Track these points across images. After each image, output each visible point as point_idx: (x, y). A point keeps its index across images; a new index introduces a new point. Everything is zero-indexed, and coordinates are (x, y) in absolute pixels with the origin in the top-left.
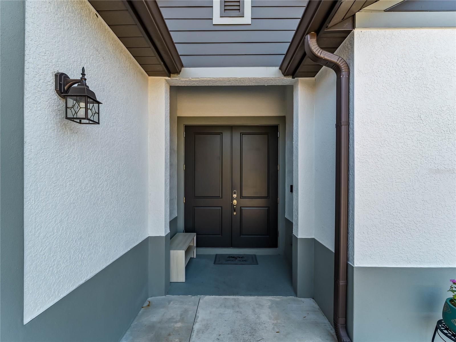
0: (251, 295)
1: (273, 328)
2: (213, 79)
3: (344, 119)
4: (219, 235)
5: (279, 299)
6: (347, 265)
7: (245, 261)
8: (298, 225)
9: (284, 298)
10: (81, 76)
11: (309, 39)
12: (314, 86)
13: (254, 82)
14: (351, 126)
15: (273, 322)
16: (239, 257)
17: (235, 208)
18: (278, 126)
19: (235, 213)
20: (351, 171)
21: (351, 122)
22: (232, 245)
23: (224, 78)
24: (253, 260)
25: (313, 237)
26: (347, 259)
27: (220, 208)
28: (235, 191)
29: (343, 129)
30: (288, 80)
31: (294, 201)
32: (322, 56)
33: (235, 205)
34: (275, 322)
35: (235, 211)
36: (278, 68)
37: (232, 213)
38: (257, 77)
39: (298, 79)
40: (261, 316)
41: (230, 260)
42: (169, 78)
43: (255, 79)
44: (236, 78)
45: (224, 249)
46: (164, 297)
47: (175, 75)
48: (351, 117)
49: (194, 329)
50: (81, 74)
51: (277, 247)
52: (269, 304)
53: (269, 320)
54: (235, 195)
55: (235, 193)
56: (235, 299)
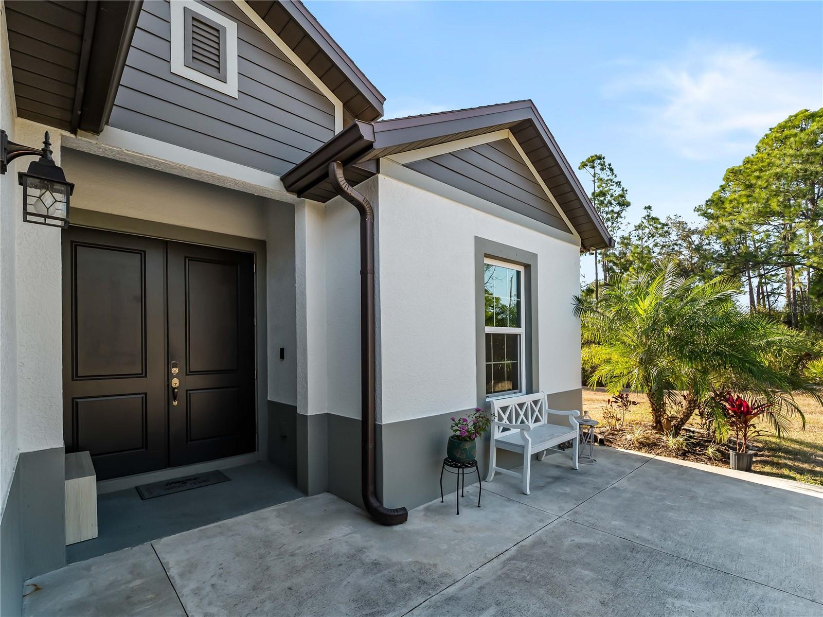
0: (242, 514)
1: (293, 532)
2: (170, 163)
3: (369, 267)
4: (142, 448)
5: (285, 506)
6: (375, 426)
7: (205, 481)
8: (307, 398)
9: (292, 502)
10: (43, 146)
11: (335, 168)
12: (324, 215)
13: (240, 186)
14: (376, 275)
15: (289, 527)
16: (190, 480)
17: (175, 393)
18: (253, 254)
19: (175, 403)
20: (376, 323)
21: (376, 271)
22: (169, 463)
23: (191, 168)
24: (219, 477)
25: (326, 412)
26: (375, 419)
27: (144, 395)
28: (174, 362)
29: (369, 276)
30: (291, 197)
31: (298, 367)
32: (349, 191)
33: (176, 388)
34: (292, 526)
35: (175, 399)
36: (278, 178)
37: (169, 404)
38: (250, 182)
39: (304, 201)
40: (269, 528)
41: (175, 487)
42: (73, 136)
43: (244, 183)
44: (214, 174)
45: (152, 474)
46: (66, 568)
47: (89, 134)
48: (376, 265)
49: (170, 576)
50: (44, 143)
51: (254, 450)
52: (275, 513)
53: (283, 527)
54: (175, 369)
55: (175, 366)
56: (218, 525)
